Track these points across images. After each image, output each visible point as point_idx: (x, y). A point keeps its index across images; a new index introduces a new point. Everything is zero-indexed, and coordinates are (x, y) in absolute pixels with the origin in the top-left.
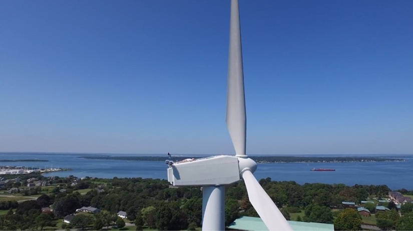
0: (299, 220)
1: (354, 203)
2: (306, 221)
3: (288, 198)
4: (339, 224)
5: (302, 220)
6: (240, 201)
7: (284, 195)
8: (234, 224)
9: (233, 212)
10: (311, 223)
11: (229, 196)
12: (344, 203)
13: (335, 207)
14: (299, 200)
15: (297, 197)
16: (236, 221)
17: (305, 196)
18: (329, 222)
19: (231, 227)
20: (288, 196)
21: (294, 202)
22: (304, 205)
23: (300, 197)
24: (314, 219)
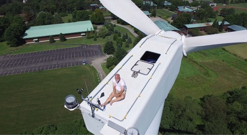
0: (70, 22)
1: (97, 5)
2: (74, 21)
3: (57, 7)
4: (93, 19)
5: (72, 21)
6: (21, 15)
7: (54, 6)
8: (26, 35)
9: (21, 26)
10: (77, 22)
11: (9, 12)
12: (91, 5)
13: (87, 8)
14: (65, 7)
15: (63, 6)
16: (27, 32)
17: (68, 4)
18: (87, 19)
19: (25, 37)
20: (56, 5)
21: (62, 9)
22: (69, 10)
23: (65, 5)
24: (79, 19)
